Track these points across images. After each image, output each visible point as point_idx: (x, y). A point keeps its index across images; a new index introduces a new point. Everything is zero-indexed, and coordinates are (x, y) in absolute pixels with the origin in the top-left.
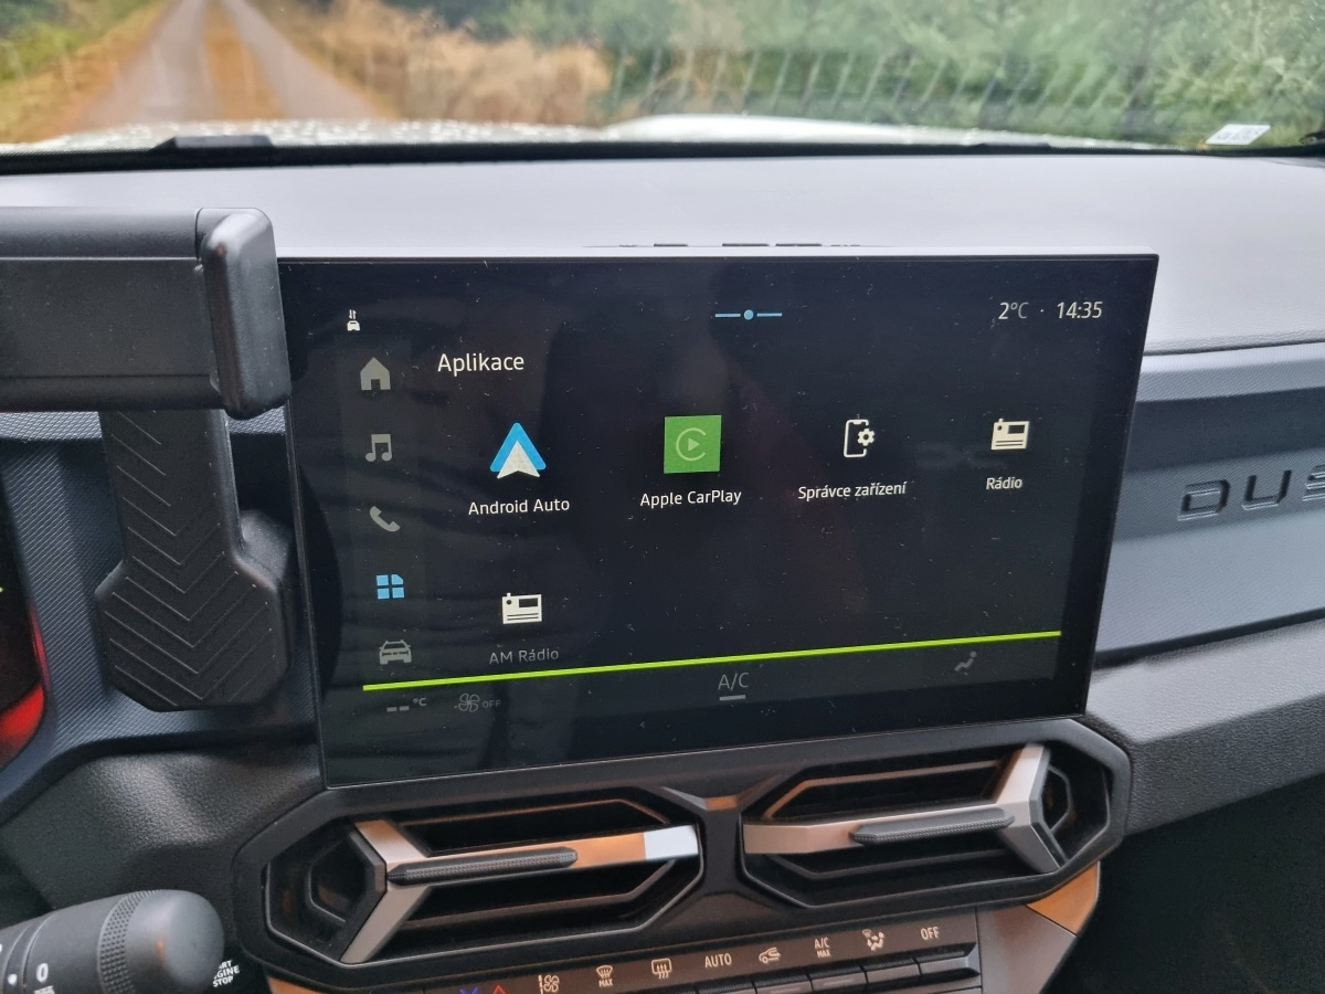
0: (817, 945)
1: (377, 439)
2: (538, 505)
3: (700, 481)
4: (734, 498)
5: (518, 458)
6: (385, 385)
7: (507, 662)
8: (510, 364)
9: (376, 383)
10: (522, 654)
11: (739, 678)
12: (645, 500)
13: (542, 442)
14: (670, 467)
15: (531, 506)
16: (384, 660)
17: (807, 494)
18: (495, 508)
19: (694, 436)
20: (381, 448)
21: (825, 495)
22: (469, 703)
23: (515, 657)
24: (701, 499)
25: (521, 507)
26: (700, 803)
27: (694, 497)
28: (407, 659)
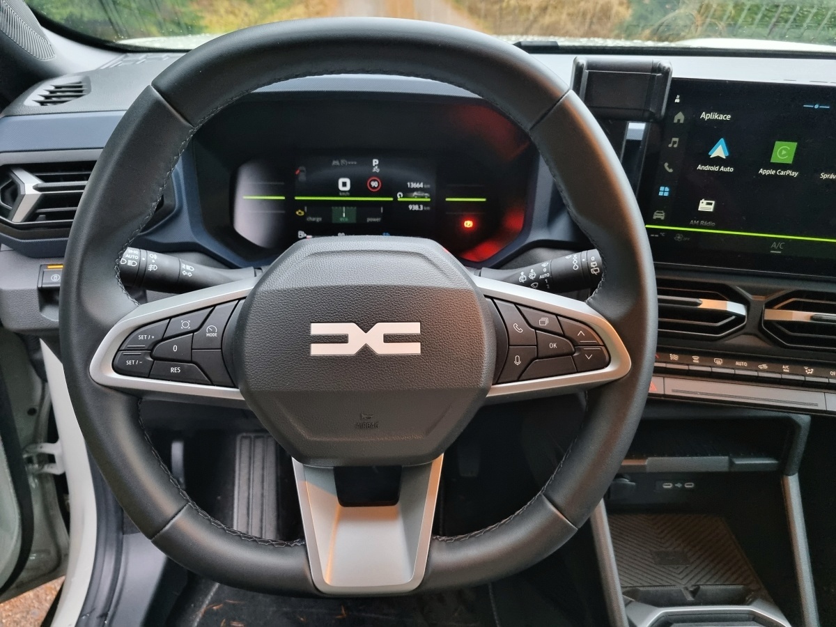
0: (784, 367)
1: (674, 139)
2: (722, 169)
3: (784, 166)
4: (795, 174)
5: (720, 151)
6: (682, 121)
7: (696, 224)
8: (726, 117)
9: (679, 120)
10: (702, 222)
11: (780, 245)
12: (761, 171)
13: (729, 146)
14: (773, 160)
15: (719, 169)
16: (655, 217)
17: (824, 176)
18: (707, 168)
19: (785, 149)
20: (675, 143)
21: (831, 177)
22: (679, 237)
23: (699, 223)
24: (782, 173)
25: (715, 169)
26: (750, 296)
27: (780, 172)
28: (663, 218)
